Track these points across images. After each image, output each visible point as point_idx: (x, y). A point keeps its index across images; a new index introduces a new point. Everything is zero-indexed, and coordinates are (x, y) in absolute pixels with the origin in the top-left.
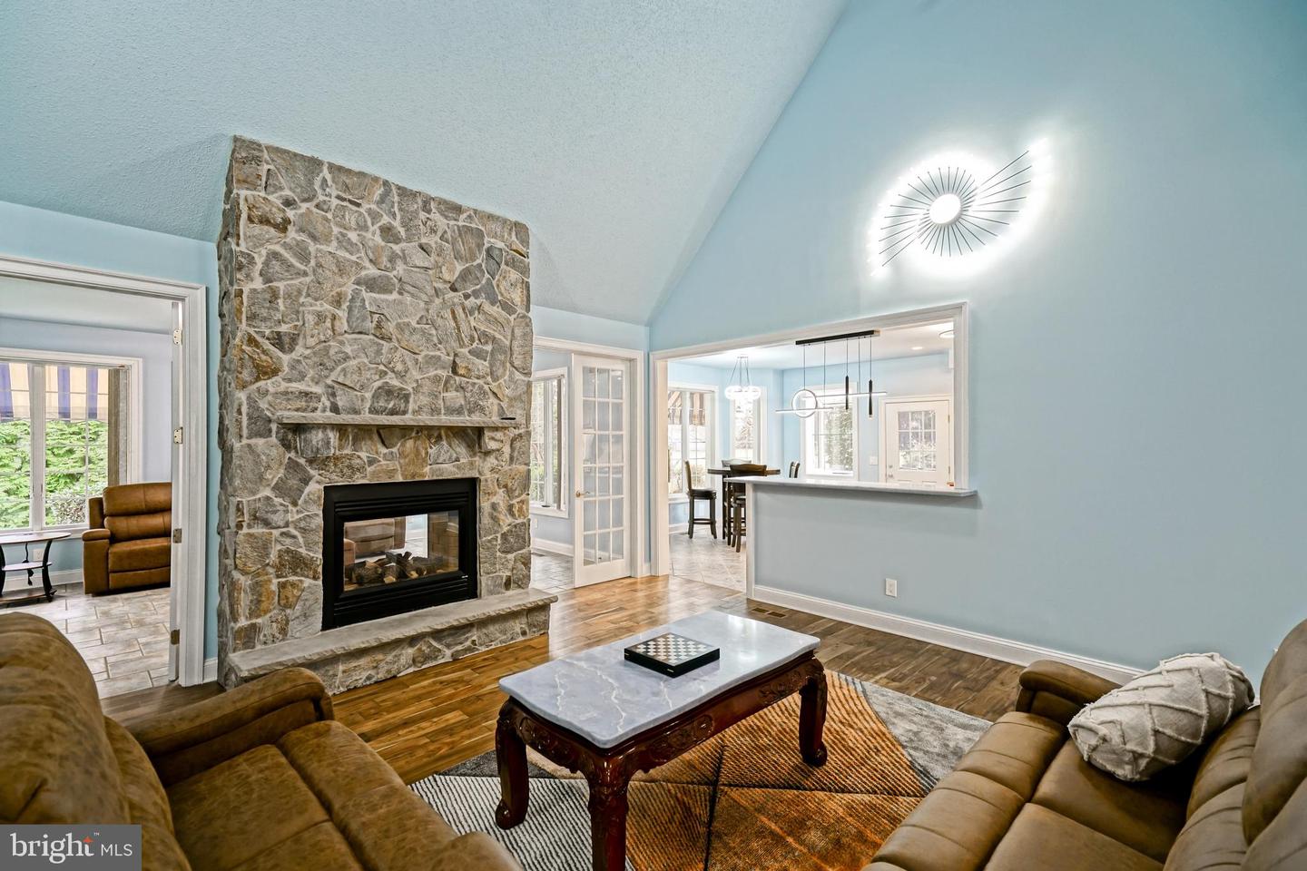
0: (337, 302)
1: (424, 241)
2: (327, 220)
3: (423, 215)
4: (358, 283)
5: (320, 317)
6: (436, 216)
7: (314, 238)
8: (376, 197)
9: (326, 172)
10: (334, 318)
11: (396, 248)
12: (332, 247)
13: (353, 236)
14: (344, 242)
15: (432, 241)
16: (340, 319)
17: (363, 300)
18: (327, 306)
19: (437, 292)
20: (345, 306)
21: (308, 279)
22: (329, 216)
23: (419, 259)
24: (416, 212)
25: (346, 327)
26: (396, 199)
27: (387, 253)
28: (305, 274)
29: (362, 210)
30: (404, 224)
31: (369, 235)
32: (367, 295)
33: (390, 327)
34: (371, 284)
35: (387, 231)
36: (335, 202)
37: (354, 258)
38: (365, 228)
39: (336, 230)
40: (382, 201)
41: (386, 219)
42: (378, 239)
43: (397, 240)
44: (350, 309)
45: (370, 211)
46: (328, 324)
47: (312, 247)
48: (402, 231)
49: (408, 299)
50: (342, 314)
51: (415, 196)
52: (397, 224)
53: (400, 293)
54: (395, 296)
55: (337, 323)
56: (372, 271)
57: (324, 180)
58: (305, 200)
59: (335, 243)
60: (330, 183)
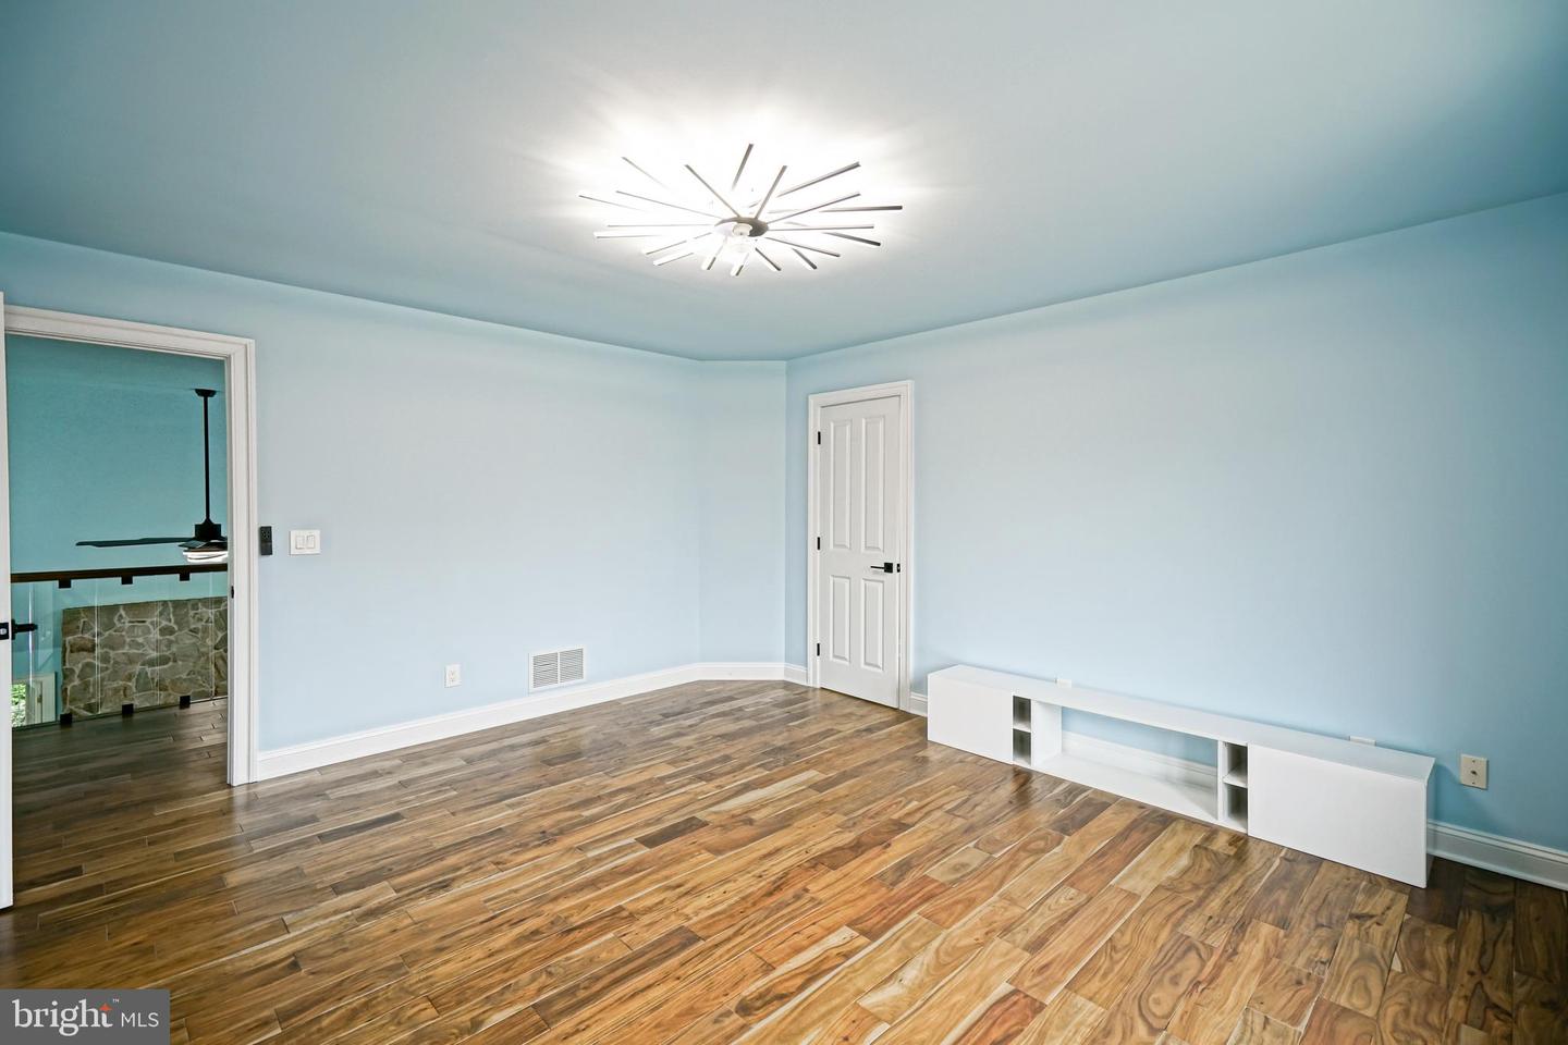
0: (129, 678)
1: (192, 627)
2: (123, 636)
3: (192, 613)
4: (143, 664)
5: (116, 691)
6: (202, 609)
7: (113, 648)
8: (157, 613)
9: (122, 612)
10: (125, 689)
11: (172, 638)
12: (126, 649)
13: (140, 640)
14: (135, 644)
15: (199, 625)
16: (131, 687)
17: (147, 673)
18: (121, 683)
19: (203, 654)
20: (134, 680)
21: (109, 672)
22: (124, 633)
23: (188, 640)
24: (187, 613)
25: (134, 690)
26: (171, 610)
27: (165, 642)
28: (107, 669)
29: (147, 624)
30: (176, 623)
31: (151, 636)
32: (149, 670)
33: (167, 682)
34: (152, 663)
35: (166, 631)
36: (127, 625)
37: (141, 651)
38: (149, 632)
39: (128, 640)
40: (161, 614)
41: (164, 623)
42: (159, 637)
43: (172, 632)
44: (137, 680)
45: (152, 623)
46: (122, 692)
47: (112, 653)
48: (176, 628)
49: (180, 663)
50: (132, 684)
51: (186, 604)
52: (172, 624)
53: (175, 661)
54: (171, 664)
55: (128, 692)
56: (154, 654)
57: (121, 616)
58: (106, 631)
59: (127, 647)
60: (124, 615)
